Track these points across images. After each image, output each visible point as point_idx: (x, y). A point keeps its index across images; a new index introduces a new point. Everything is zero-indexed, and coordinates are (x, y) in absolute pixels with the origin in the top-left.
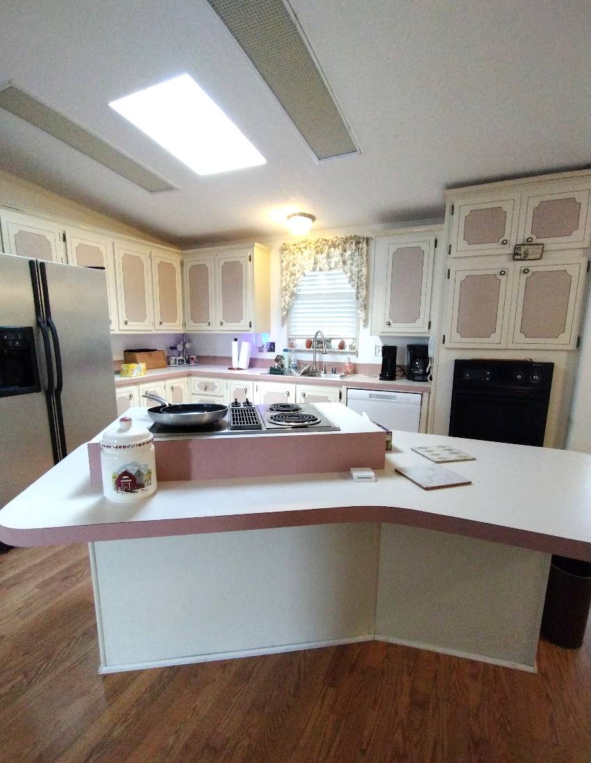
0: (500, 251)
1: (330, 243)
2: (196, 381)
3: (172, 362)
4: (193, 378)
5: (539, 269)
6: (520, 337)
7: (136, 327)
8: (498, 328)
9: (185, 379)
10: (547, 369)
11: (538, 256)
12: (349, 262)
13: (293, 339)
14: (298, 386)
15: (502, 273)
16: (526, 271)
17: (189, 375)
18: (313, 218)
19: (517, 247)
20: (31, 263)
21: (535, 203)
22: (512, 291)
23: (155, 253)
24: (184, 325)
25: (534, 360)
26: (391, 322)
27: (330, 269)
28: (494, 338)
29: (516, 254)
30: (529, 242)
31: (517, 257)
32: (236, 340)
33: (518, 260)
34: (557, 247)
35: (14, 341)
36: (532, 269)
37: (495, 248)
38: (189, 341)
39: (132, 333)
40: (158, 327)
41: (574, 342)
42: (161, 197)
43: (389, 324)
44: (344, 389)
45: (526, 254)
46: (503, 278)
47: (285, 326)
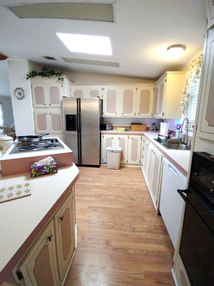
3: (150, 129)
7: (127, 116)
9: (141, 136)
17: (143, 135)
20: (77, 98)
24: (153, 114)
32: (163, 122)
35: (71, 118)
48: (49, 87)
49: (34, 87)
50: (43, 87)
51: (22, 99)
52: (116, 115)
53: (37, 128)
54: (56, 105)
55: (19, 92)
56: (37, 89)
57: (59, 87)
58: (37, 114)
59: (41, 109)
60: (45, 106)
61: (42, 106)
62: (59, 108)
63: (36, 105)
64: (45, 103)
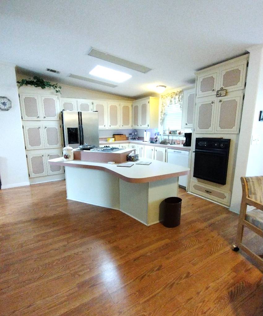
0: (213, 94)
1: (175, 94)
2: (131, 145)
3: (129, 138)
4: (130, 144)
5: (225, 100)
6: (219, 128)
7: (114, 127)
8: (211, 125)
9: (128, 144)
10: (228, 141)
11: (225, 95)
12: (180, 100)
13: (165, 131)
14: (155, 147)
15: (213, 103)
16: (221, 101)
17: (129, 143)
18: (165, 87)
19: (218, 92)
20: (78, 112)
21: (224, 73)
22: (216, 109)
23: (121, 103)
24: (132, 126)
25: (223, 138)
26: (187, 123)
27: (175, 104)
28: (210, 129)
29: (217, 94)
30: (222, 89)
31: (218, 96)
32: (146, 131)
33: (218, 97)
34: (231, 90)
35: (73, 131)
36: (223, 100)
37: (210, 93)
38: (136, 132)
39: (111, 129)
40: (122, 127)
41: (238, 130)
42: (116, 88)
43: (187, 124)
44: (167, 148)
45: (221, 94)
46: (213, 104)
47: (163, 126)
48: (43, 98)
49: (24, 97)
50: (36, 98)
51: (8, 110)
52: (105, 127)
53: (28, 144)
54: (52, 118)
55: (3, 102)
56: (26, 99)
57: (54, 99)
58: (27, 128)
59: (32, 122)
60: (38, 119)
61: (35, 118)
62: (55, 121)
63: (26, 117)
64: (39, 115)
